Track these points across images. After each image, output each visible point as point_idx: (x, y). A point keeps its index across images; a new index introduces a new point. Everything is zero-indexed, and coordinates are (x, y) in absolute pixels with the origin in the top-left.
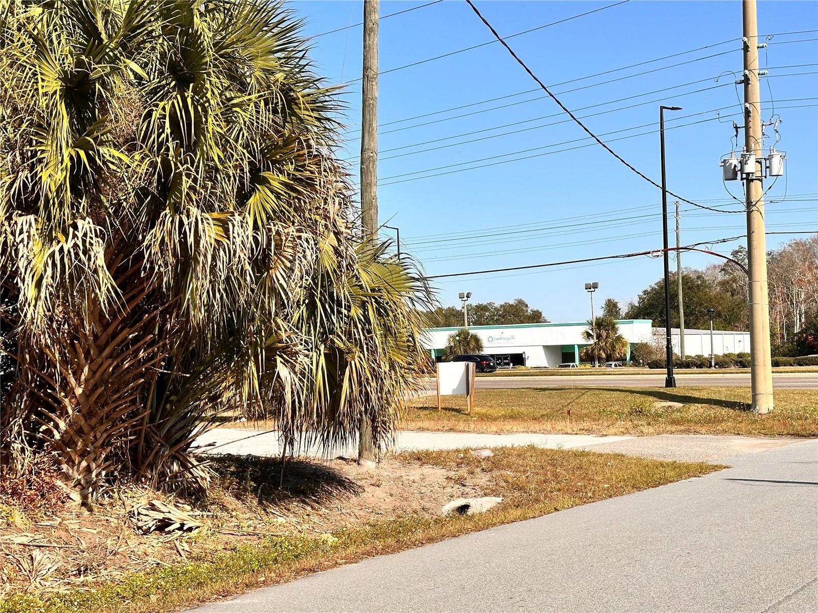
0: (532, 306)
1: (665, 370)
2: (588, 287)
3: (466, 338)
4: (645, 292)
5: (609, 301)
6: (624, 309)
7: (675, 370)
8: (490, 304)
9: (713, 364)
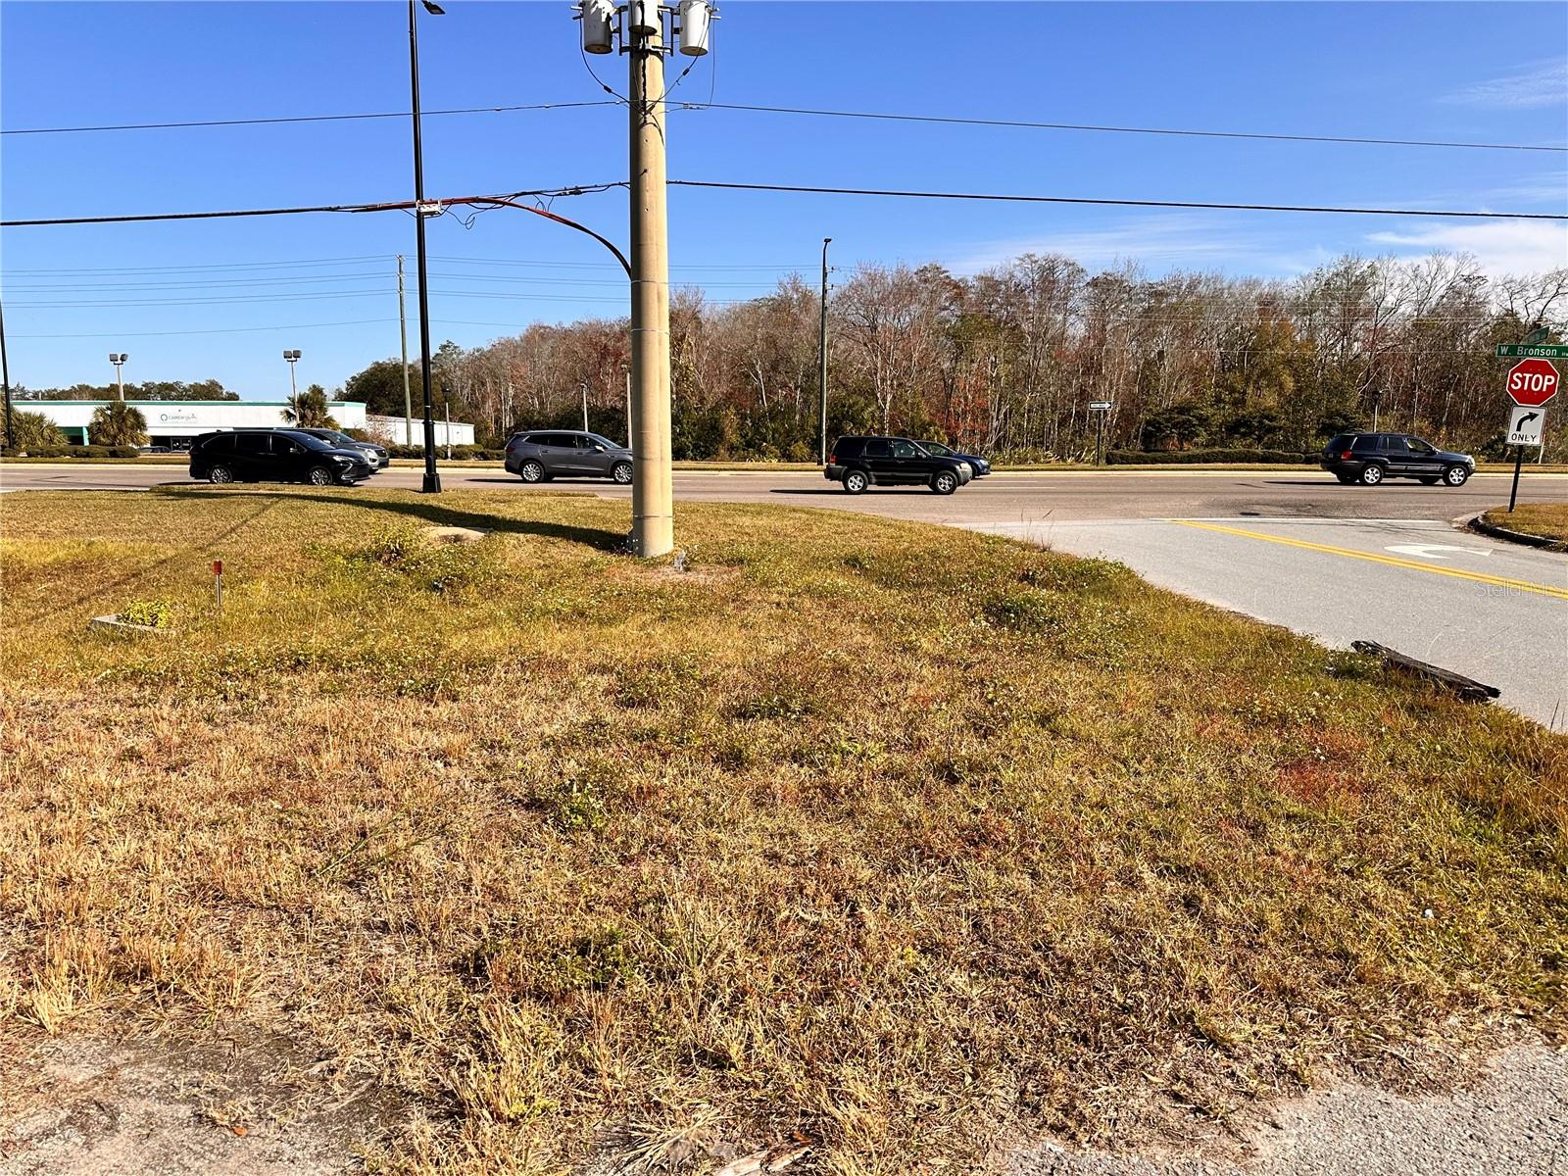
0: (227, 389)
1: (423, 462)
2: (287, 356)
3: (120, 413)
4: (353, 378)
5: (314, 386)
6: (330, 394)
7: (439, 462)
8: (177, 383)
9: (449, 454)
